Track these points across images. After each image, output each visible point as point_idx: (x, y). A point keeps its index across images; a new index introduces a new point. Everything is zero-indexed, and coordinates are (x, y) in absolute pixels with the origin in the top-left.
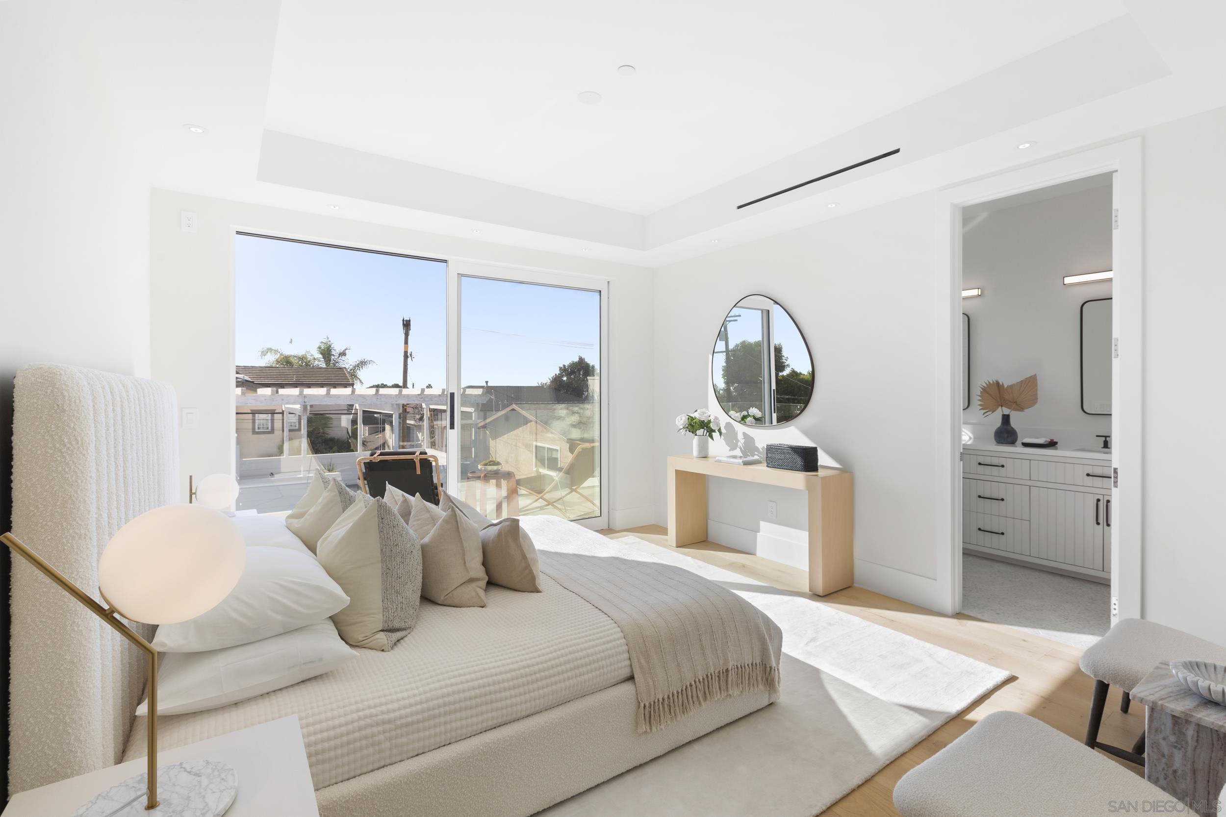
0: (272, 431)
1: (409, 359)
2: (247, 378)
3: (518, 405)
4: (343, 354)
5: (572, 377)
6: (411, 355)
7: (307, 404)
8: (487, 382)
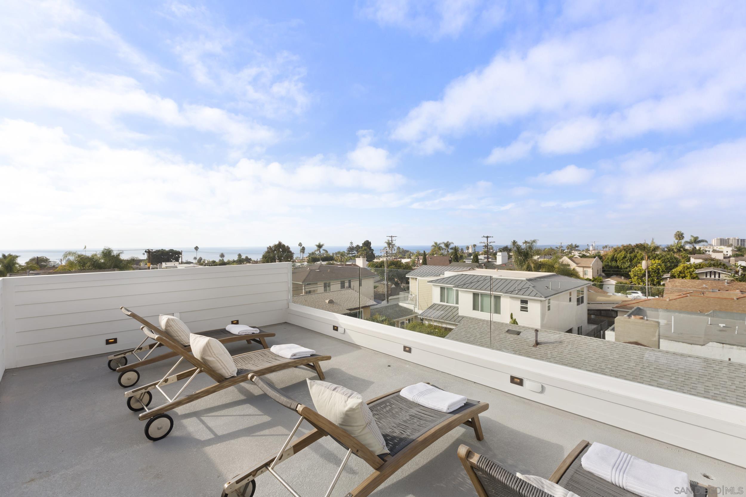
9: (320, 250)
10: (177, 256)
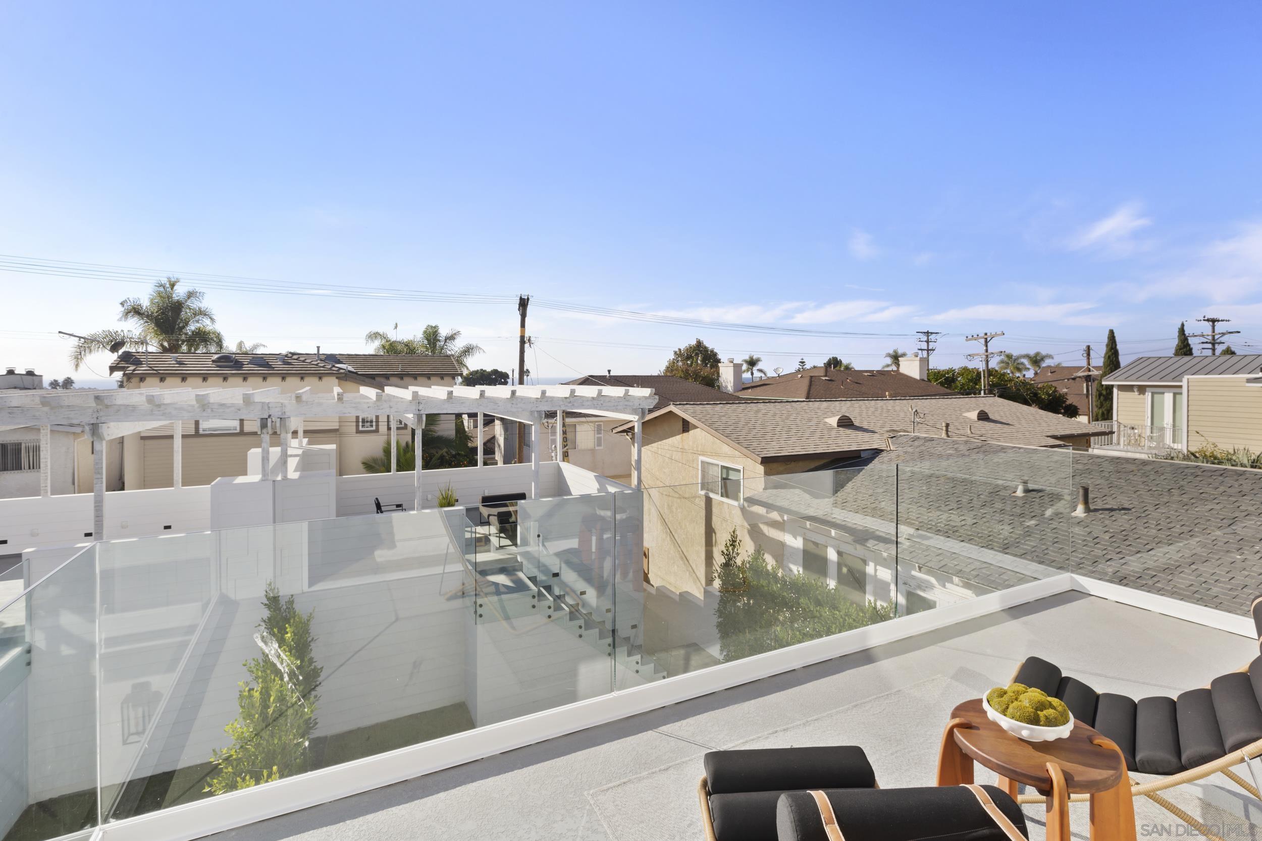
0: (377, 431)
1: (527, 345)
2: (350, 368)
3: (678, 406)
4: (451, 338)
5: (689, 362)
6: (529, 340)
7: (422, 412)
8: (609, 371)
9: (752, 369)
10: (503, 380)
